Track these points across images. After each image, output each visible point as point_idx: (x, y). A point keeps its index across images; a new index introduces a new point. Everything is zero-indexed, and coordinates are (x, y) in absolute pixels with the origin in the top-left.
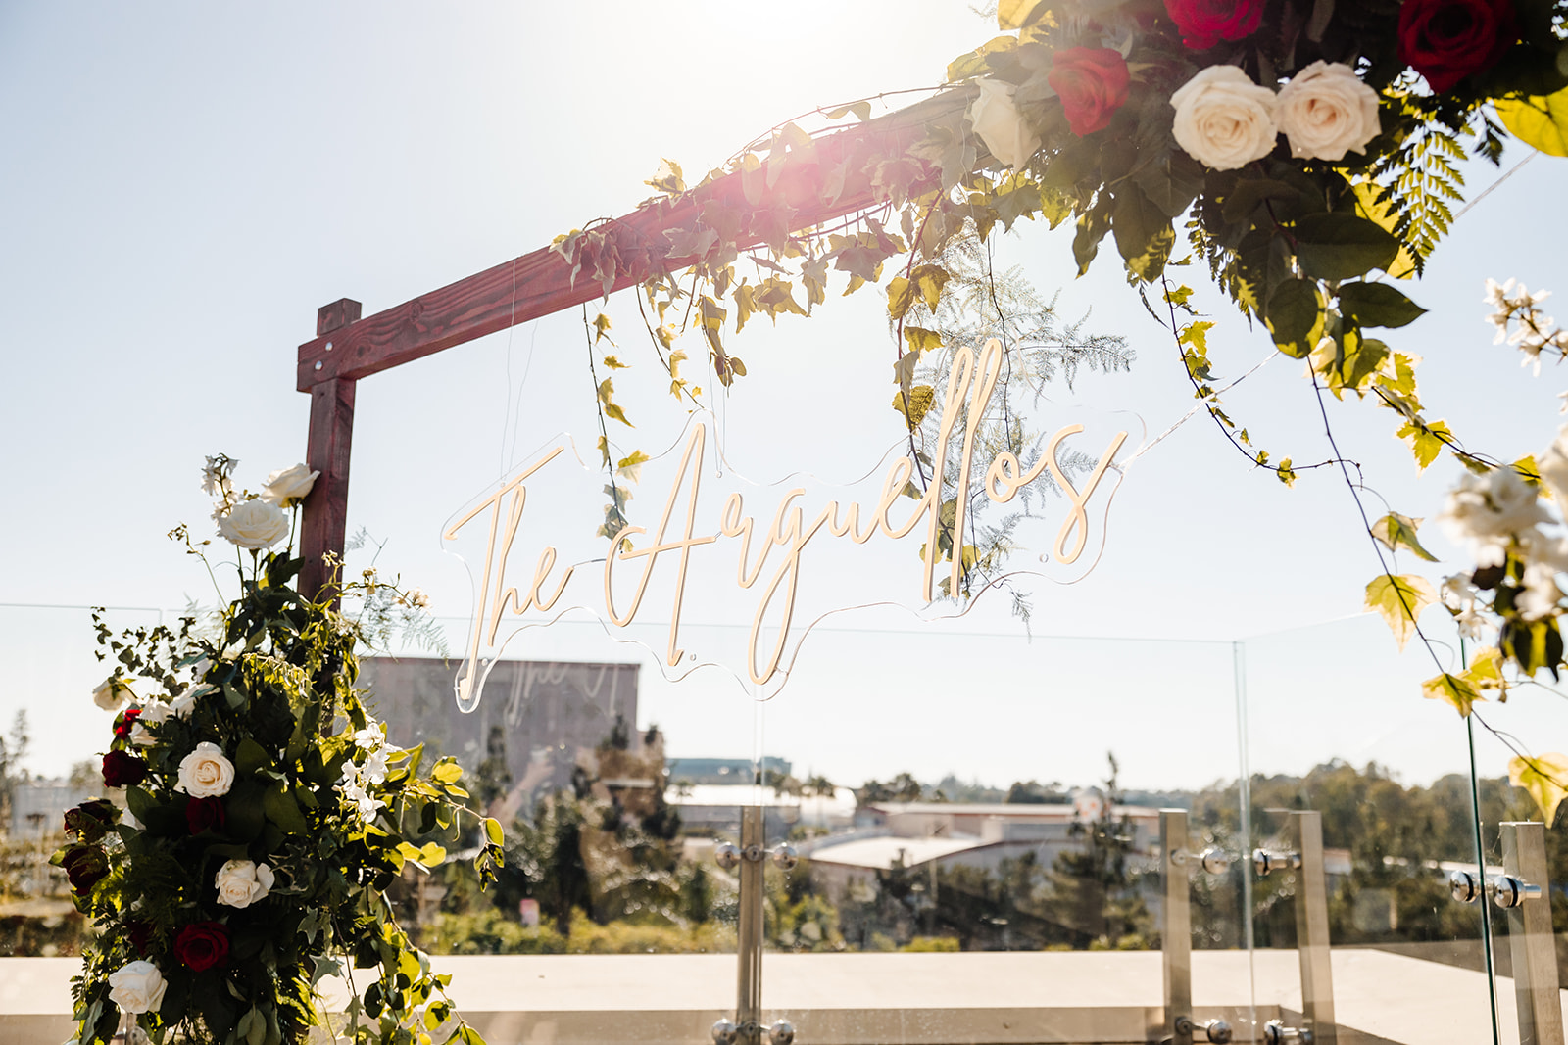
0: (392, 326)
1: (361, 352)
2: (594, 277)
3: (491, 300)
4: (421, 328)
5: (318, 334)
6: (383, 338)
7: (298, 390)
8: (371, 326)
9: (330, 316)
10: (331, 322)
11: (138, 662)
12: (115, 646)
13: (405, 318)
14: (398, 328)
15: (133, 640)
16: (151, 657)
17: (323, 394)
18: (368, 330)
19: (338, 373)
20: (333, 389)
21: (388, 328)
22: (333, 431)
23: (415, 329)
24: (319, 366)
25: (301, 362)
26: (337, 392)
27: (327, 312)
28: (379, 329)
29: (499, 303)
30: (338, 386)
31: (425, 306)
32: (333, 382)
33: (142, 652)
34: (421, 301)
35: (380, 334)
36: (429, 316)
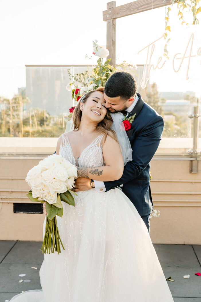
0: (125, 8)
1: (118, 14)
2: (171, 1)
3: (147, 4)
4: (132, 9)
5: (107, 9)
6: (123, 11)
7: (103, 21)
8: (120, 8)
9: (110, 5)
10: (110, 6)
11: (77, 80)
12: (73, 77)
13: (128, 7)
14: (126, 9)
15: (76, 75)
16: (80, 79)
17: (109, 22)
18: (119, 9)
19: (113, 18)
20: (112, 22)
21: (124, 9)
22: (112, 30)
23: (130, 10)
24: (108, 16)
25: (104, 15)
26: (113, 22)
27: (109, 4)
28: (122, 9)
29: (149, 5)
30: (113, 21)
31: (133, 5)
32: (112, 20)
33: (78, 77)
34: (132, 4)
35: (122, 10)
36: (133, 7)
